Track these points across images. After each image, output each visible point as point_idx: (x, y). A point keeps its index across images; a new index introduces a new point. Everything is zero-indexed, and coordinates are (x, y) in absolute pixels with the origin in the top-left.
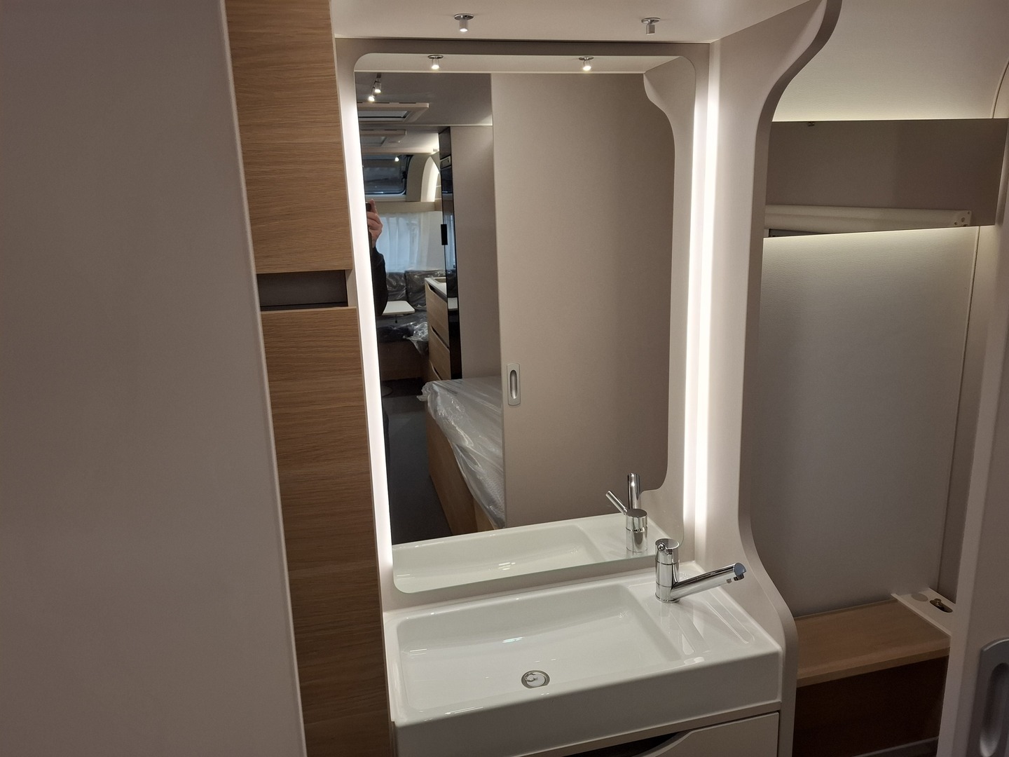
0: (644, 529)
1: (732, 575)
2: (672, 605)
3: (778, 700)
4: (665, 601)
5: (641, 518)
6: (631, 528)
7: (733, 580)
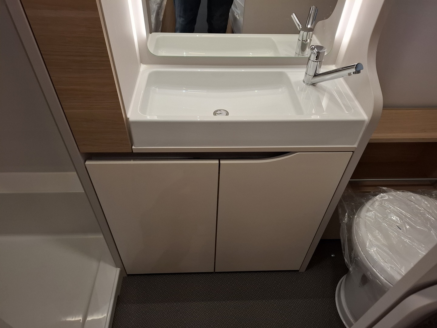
0: (309, 40)
1: (354, 70)
2: (311, 87)
3: (355, 146)
4: (307, 84)
5: (309, 33)
6: (301, 39)
7: (352, 73)
